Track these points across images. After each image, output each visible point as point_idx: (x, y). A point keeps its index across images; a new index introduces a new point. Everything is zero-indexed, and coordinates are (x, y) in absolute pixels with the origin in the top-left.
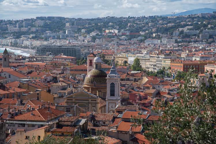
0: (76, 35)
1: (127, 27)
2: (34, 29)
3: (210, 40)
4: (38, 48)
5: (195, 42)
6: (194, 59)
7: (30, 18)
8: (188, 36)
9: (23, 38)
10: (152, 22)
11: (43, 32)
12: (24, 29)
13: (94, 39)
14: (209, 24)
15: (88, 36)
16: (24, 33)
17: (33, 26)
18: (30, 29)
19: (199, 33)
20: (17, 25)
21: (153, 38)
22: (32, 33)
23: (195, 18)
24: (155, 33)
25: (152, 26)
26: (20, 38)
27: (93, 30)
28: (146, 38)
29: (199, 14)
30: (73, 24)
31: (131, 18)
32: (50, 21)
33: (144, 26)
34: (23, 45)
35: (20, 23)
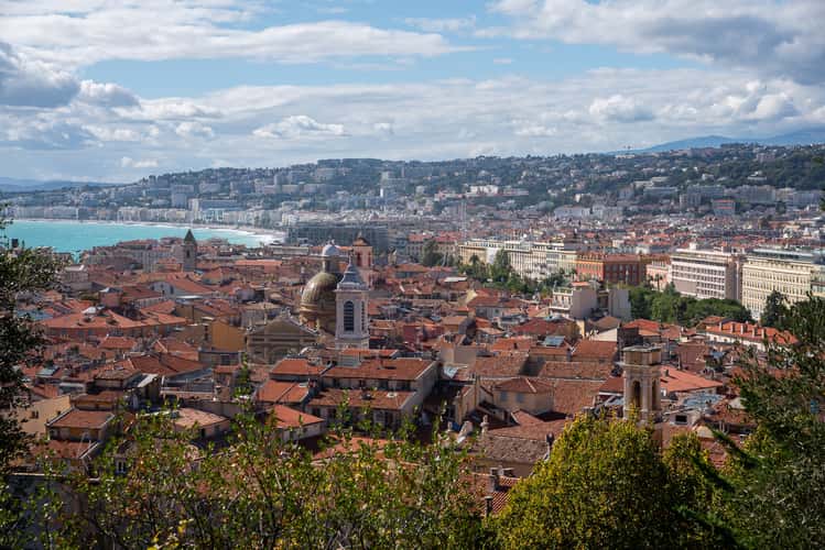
0: (402, 199)
1: (520, 179)
2: (310, 188)
3: (701, 209)
4: (291, 229)
5: (669, 212)
6: (638, 250)
7: (304, 163)
8: (652, 199)
9: (284, 207)
10: (579, 167)
11: (331, 192)
12: (290, 188)
13: (439, 207)
14: (702, 172)
15: (429, 202)
16: (289, 197)
17: (309, 180)
18: (302, 187)
19: (679, 193)
20: (275, 181)
21: (575, 204)
22: (307, 196)
23: (678, 158)
24: (580, 192)
25: (576, 176)
26: (278, 207)
27: (443, 188)
28: (558, 203)
29: (687, 150)
30: (398, 175)
31: (534, 158)
32: (347, 169)
33: (560, 178)
34: (281, 224)
35: (281, 174)
